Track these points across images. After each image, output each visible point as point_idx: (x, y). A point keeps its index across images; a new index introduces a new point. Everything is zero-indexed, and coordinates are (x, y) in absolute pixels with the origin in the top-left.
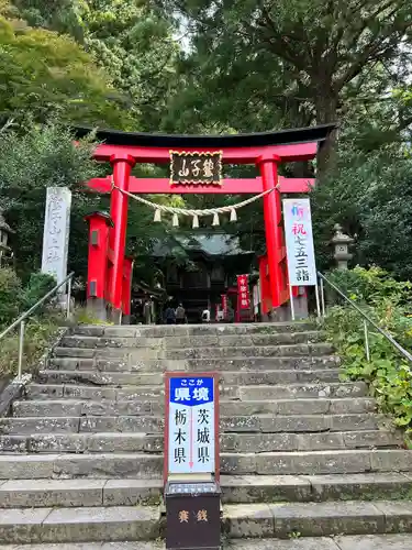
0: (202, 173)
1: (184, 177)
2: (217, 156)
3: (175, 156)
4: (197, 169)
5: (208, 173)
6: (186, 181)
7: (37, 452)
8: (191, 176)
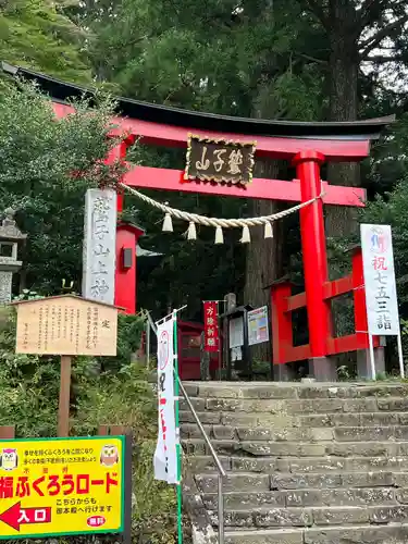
0: (226, 167)
1: (201, 171)
2: (249, 147)
3: (195, 140)
4: (221, 162)
5: (234, 169)
6: (205, 176)
7: (265, 527)
8: (211, 170)
